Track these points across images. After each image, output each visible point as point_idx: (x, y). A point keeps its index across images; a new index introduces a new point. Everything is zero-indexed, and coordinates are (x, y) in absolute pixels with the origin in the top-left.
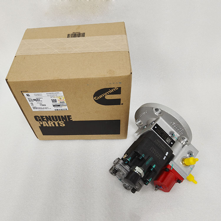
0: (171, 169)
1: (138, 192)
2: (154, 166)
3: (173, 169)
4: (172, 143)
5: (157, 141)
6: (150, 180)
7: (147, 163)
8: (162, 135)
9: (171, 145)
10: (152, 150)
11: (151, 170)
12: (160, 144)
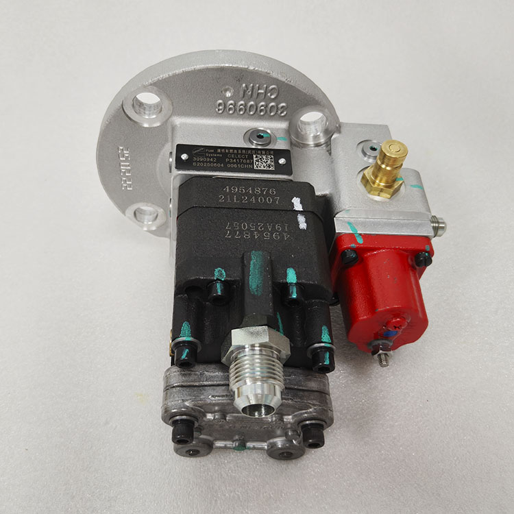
0: (360, 241)
1: (334, 426)
2: (292, 277)
3: (364, 236)
4: (282, 161)
5: (226, 194)
6: (326, 337)
7: (255, 281)
8: (229, 162)
9: (287, 169)
10: (233, 232)
11: (294, 296)
12: (243, 195)
